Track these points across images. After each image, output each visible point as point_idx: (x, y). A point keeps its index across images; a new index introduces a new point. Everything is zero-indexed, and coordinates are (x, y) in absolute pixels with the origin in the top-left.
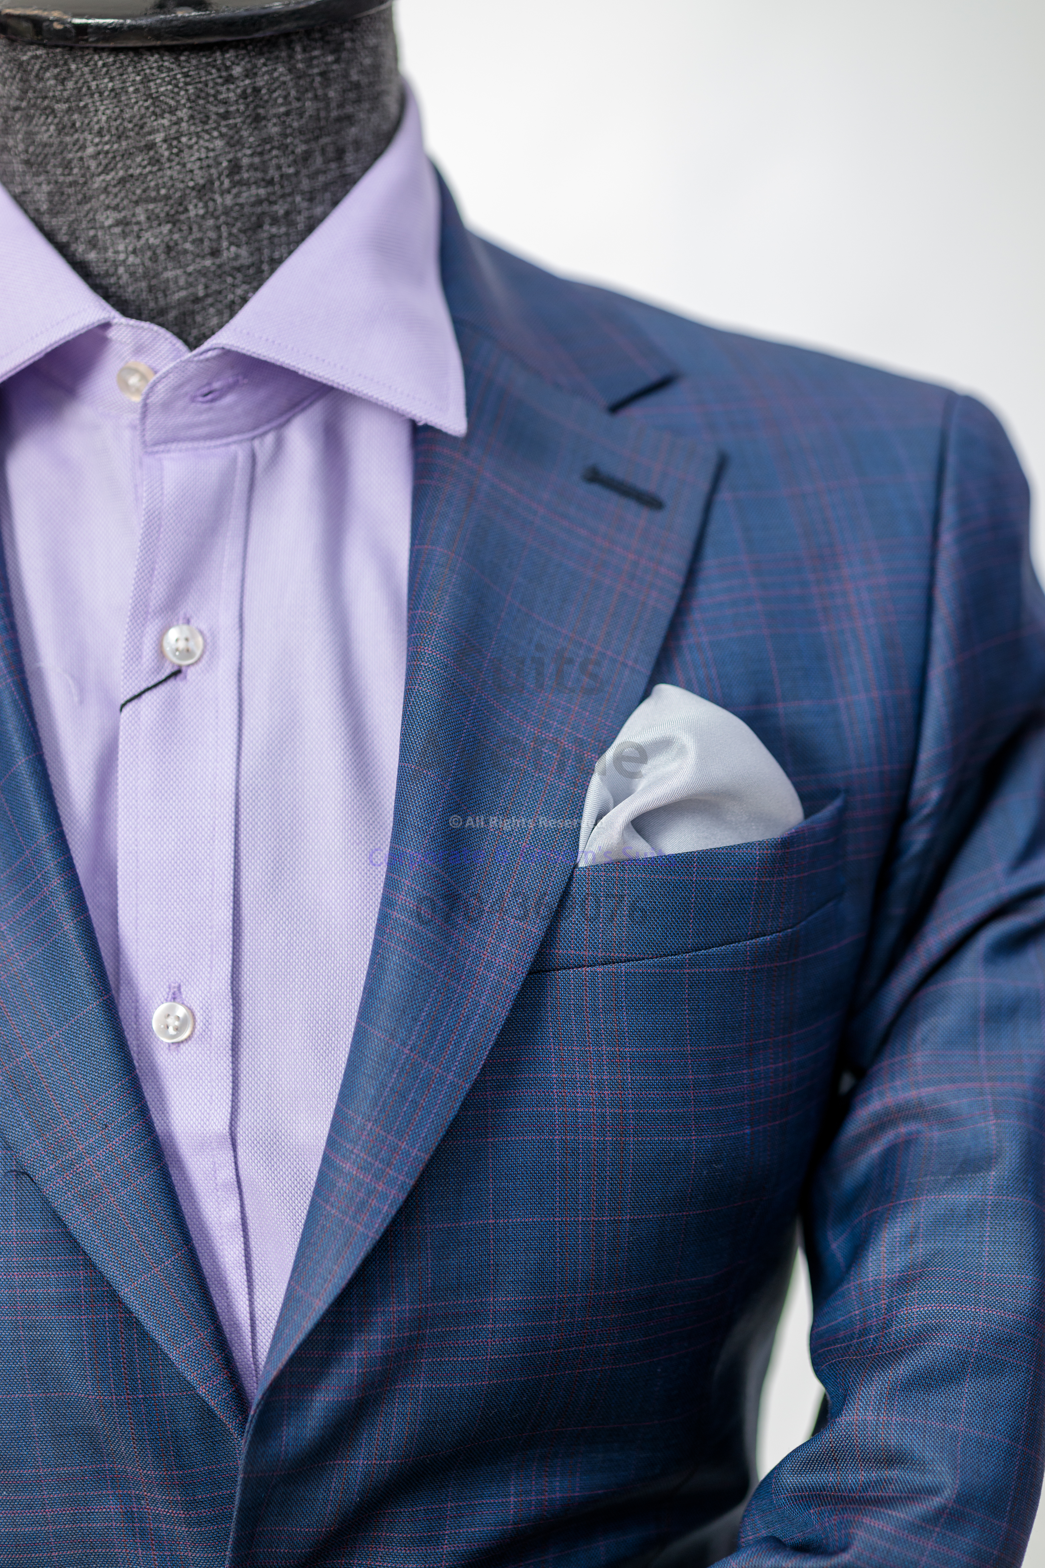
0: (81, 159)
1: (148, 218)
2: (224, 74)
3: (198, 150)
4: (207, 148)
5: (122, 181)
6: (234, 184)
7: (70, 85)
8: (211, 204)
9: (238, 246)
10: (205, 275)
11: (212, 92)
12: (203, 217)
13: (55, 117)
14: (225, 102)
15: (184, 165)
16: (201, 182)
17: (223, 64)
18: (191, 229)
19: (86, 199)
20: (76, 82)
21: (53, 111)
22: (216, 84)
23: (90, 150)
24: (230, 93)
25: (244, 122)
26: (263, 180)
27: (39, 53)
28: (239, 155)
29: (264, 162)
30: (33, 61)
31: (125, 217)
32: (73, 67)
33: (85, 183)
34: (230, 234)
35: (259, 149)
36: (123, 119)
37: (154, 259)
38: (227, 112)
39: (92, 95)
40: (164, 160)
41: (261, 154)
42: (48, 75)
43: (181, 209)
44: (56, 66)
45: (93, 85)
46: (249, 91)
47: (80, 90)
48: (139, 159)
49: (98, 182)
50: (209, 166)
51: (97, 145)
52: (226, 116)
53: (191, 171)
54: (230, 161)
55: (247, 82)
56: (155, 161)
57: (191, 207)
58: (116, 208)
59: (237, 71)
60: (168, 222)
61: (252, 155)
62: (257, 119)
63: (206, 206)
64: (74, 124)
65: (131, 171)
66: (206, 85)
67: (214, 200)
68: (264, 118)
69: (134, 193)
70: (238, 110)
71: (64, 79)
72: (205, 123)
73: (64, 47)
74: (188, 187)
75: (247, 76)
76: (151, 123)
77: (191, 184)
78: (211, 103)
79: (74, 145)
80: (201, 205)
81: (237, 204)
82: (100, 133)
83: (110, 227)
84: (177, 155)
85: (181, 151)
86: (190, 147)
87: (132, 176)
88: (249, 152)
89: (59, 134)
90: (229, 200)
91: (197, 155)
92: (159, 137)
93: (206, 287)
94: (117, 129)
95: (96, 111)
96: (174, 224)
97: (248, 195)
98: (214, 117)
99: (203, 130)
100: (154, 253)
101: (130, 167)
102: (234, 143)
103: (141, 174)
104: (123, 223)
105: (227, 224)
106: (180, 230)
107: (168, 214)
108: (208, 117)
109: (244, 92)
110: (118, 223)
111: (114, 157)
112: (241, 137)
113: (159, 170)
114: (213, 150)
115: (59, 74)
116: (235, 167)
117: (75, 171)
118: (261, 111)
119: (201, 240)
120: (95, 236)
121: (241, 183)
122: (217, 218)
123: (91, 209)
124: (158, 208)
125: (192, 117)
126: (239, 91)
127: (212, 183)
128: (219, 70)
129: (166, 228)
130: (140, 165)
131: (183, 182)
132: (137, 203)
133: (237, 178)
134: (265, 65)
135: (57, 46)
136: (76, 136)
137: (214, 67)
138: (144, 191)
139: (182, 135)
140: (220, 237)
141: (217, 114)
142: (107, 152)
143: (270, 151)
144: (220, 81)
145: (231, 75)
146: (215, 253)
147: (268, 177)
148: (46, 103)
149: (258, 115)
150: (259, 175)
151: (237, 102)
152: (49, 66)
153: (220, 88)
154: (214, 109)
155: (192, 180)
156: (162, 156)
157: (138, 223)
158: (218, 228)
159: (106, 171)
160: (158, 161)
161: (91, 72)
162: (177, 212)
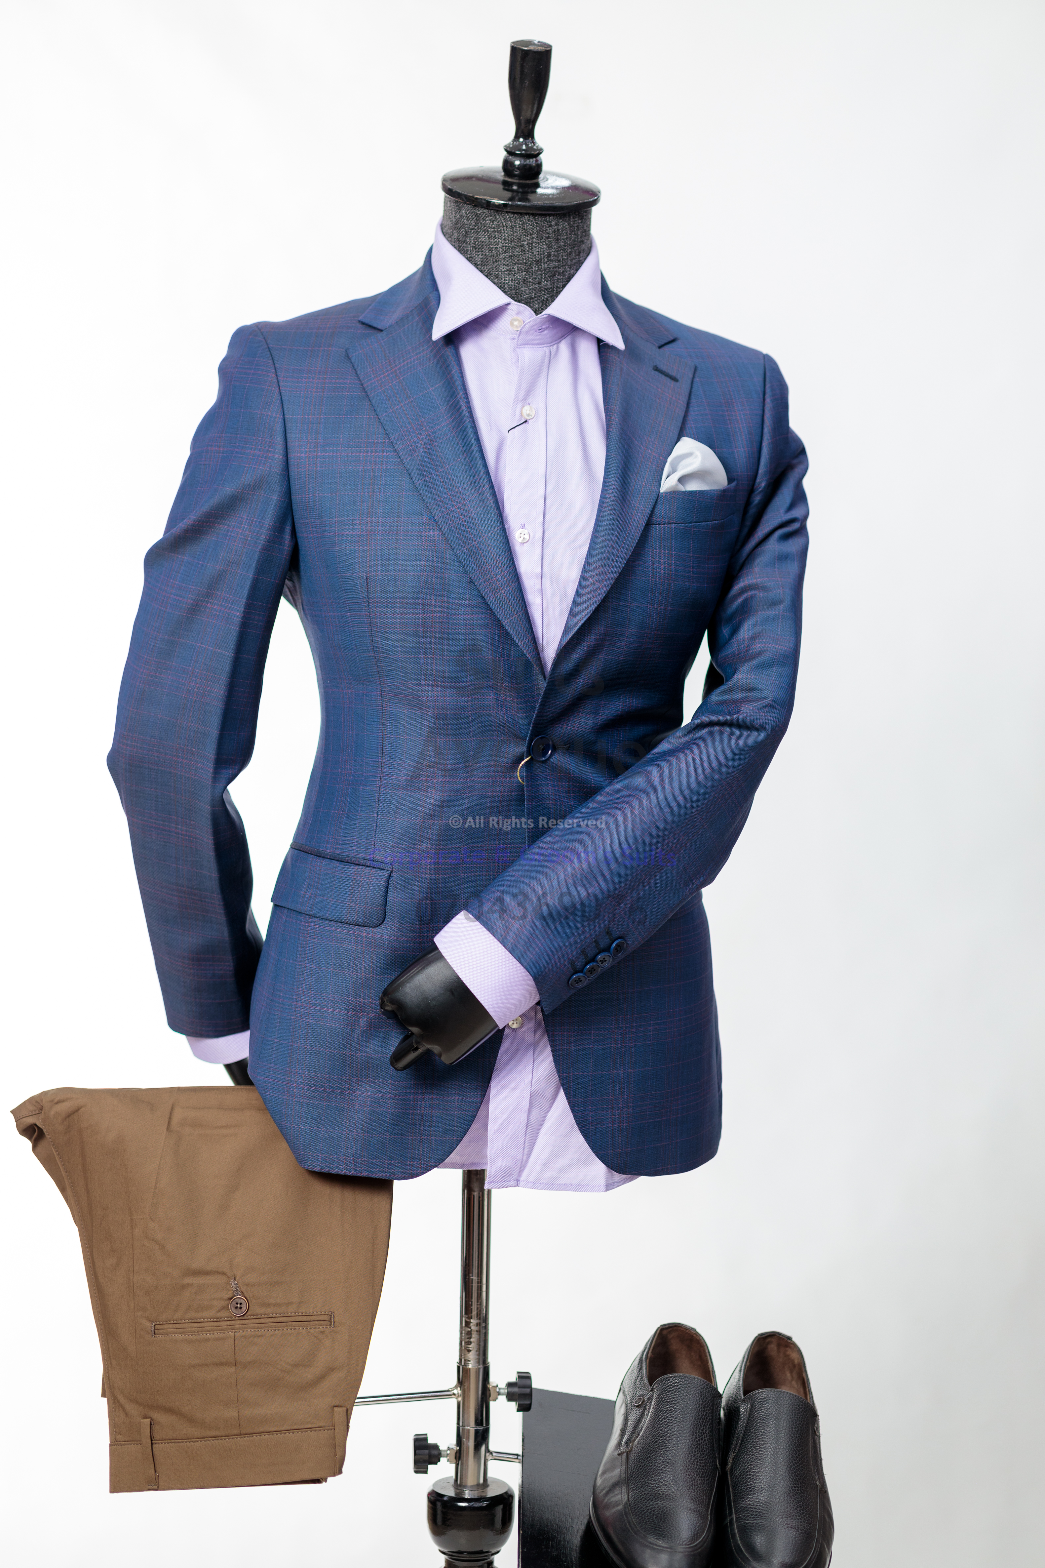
0: (496, 248)
1: (518, 270)
2: (549, 224)
3: (538, 248)
4: (541, 248)
5: (511, 256)
6: (549, 261)
7: (495, 223)
8: (540, 266)
9: (547, 281)
10: (535, 290)
11: (545, 229)
12: (537, 271)
13: (488, 233)
14: (548, 233)
15: (533, 253)
16: (538, 259)
17: (549, 220)
18: (533, 274)
19: (496, 261)
20: (498, 222)
21: (487, 231)
22: (546, 227)
23: (500, 245)
24: (550, 230)
25: (553, 240)
26: (557, 260)
27: (485, 211)
28: (551, 251)
29: (558, 254)
30: (482, 214)
31: (510, 269)
32: (498, 217)
33: (497, 256)
34: (545, 277)
35: (557, 250)
36: (514, 236)
37: (519, 283)
38: (549, 236)
39: (504, 227)
40: (526, 251)
41: (557, 251)
42: (487, 219)
43: (530, 267)
44: (491, 216)
45: (504, 223)
46: (556, 230)
47: (499, 225)
48: (517, 250)
49: (501, 256)
50: (541, 254)
51: (503, 244)
52: (548, 238)
53: (535, 255)
54: (547, 253)
55: (556, 227)
56: (523, 251)
57: (533, 267)
58: (507, 265)
59: (553, 223)
60: (525, 272)
61: (555, 251)
62: (558, 239)
63: (538, 267)
64: (495, 236)
65: (514, 253)
66: (543, 227)
67: (541, 265)
68: (560, 240)
69: (514, 261)
70: (552, 236)
71: (494, 221)
72: (541, 239)
73: (495, 210)
74: (533, 260)
75: (556, 225)
76: (523, 238)
77: (535, 259)
78: (544, 233)
79: (494, 243)
80: (537, 267)
81: (548, 267)
82: (505, 240)
83: (504, 272)
84: (531, 249)
85: (533, 248)
86: (536, 247)
87: (514, 255)
88: (554, 250)
89: (489, 239)
90: (546, 266)
91: (537, 250)
92: (526, 243)
93: (535, 294)
94: (511, 239)
95: (504, 232)
96: (527, 273)
97: (553, 264)
98: (544, 238)
99: (540, 242)
100: (519, 282)
101: (514, 252)
102: (550, 247)
103: (518, 255)
104: (510, 270)
105: (544, 273)
106: (529, 275)
107: (525, 269)
108: (543, 238)
109: (554, 230)
110: (507, 270)
111: (509, 248)
112: (552, 245)
113: (524, 254)
114: (543, 249)
115: (492, 219)
116: (549, 255)
117: (493, 252)
118: (559, 237)
119: (536, 278)
120: (498, 273)
121: (550, 260)
122: (542, 271)
123: (497, 265)
124: (523, 267)
125: (537, 237)
126: (553, 230)
127: (541, 260)
128: (547, 223)
129: (524, 273)
130: (517, 252)
131: (532, 258)
132: (515, 264)
133: (549, 259)
134: (561, 222)
135: (492, 210)
136: (496, 240)
137: (546, 221)
138: (518, 261)
139: (533, 243)
140: (542, 278)
141: (545, 237)
142: (506, 246)
143: (560, 250)
144: (547, 226)
145: (551, 225)
146: (539, 283)
147: (559, 259)
148: (486, 228)
149: (558, 238)
150: (556, 258)
151: (552, 233)
152: (488, 216)
153: (547, 228)
154: (544, 235)
155: (535, 258)
156: (526, 249)
157: (514, 271)
158: (542, 275)
159: (505, 252)
160: (524, 251)
161: (504, 219)
162: (529, 268)
